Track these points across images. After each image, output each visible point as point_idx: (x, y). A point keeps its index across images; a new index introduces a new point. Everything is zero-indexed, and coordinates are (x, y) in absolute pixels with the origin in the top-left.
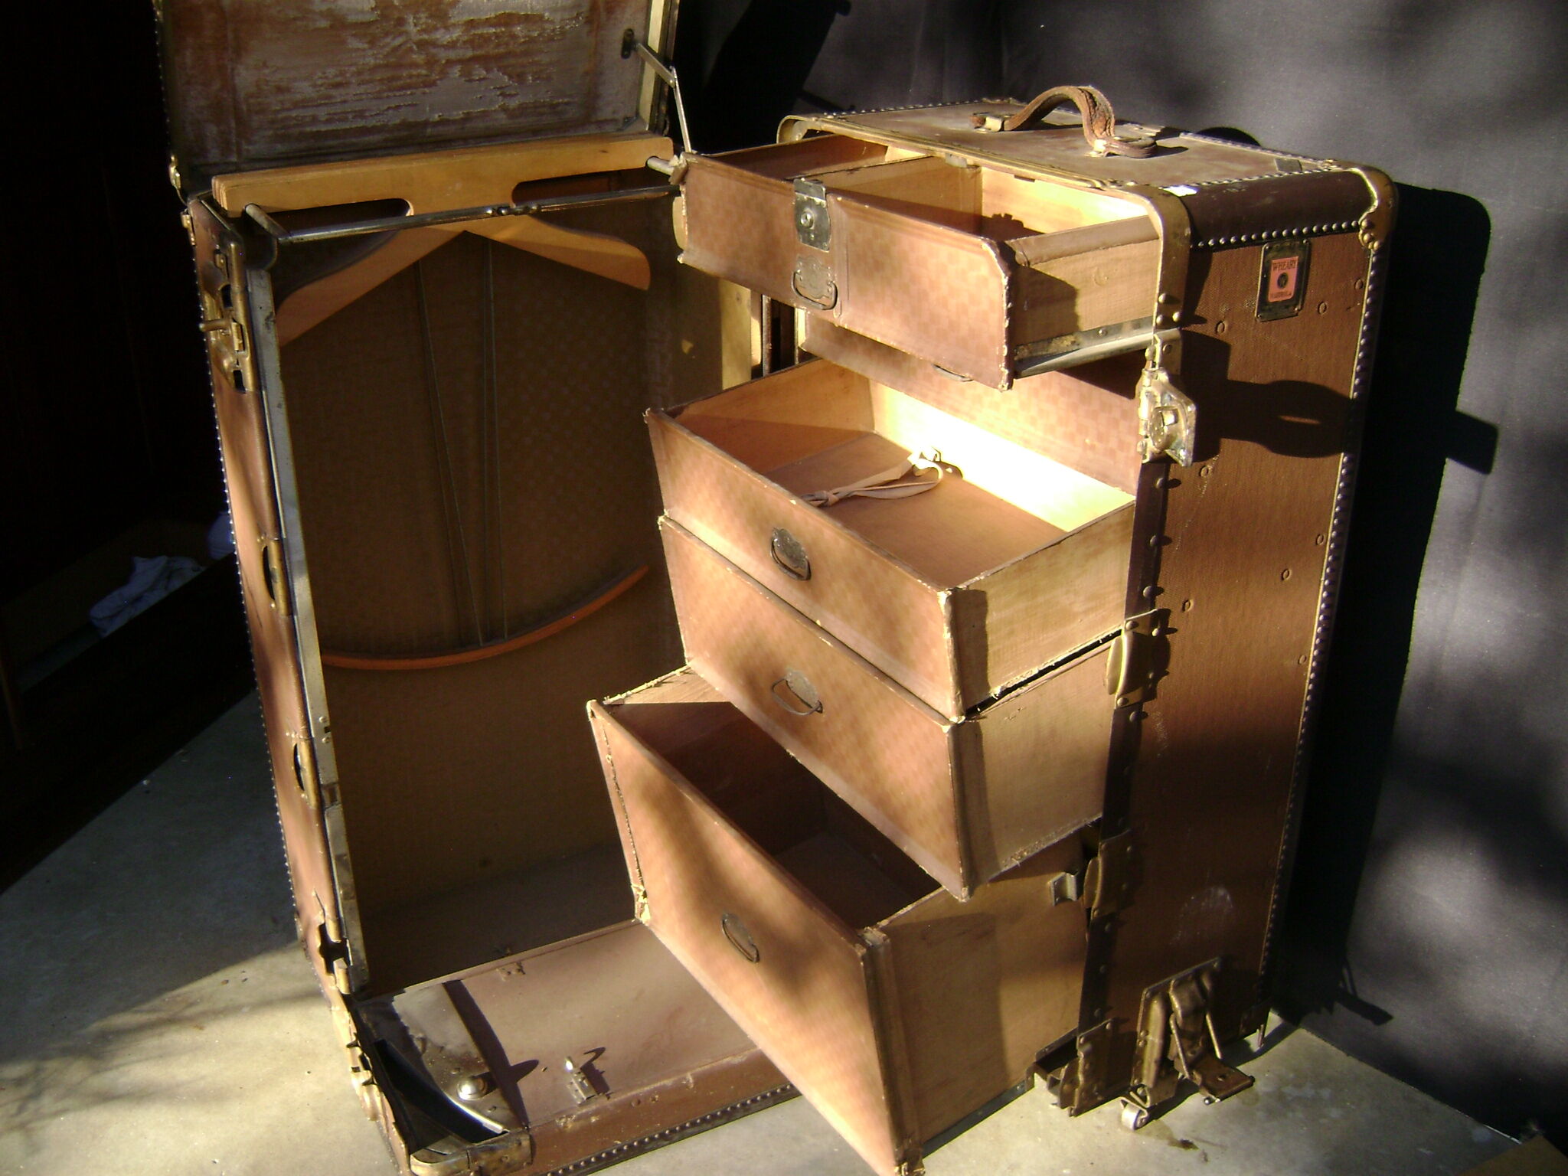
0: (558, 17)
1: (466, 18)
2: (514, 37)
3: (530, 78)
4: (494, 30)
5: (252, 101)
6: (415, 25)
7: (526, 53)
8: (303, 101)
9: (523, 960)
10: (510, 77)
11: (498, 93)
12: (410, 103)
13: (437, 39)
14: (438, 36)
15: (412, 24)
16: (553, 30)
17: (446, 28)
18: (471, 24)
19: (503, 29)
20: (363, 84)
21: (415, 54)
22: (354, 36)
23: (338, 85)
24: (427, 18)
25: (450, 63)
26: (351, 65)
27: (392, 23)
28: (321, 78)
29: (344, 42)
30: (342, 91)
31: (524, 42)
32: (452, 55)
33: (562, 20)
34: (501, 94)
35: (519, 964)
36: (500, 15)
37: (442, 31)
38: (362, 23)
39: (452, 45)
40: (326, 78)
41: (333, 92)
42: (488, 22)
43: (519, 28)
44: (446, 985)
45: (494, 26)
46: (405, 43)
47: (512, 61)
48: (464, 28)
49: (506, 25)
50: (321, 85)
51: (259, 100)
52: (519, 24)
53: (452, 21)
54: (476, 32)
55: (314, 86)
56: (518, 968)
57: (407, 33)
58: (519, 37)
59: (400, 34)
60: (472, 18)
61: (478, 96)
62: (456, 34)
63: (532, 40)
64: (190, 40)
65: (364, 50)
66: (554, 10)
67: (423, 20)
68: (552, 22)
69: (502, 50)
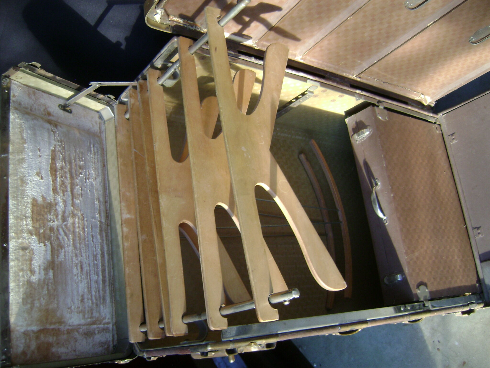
0: (54, 142)
1: (51, 192)
2: (62, 168)
3: (82, 163)
4: (58, 178)
5: (86, 316)
6: (54, 221)
7: (70, 163)
8: (88, 288)
9: (472, 226)
10: (81, 173)
11: (88, 181)
12: (91, 229)
13: (61, 210)
14: (60, 210)
15: (53, 223)
16: (60, 146)
17: (56, 204)
18: (55, 190)
19: (58, 173)
20: (81, 253)
21: (68, 223)
22: (58, 256)
23: (82, 268)
24: (50, 215)
25: (73, 204)
26: (72, 259)
27: (52, 234)
28: (78, 277)
29: (61, 263)
30: (84, 266)
31: (65, 162)
32: (70, 202)
33: (55, 140)
34: (88, 179)
35: (473, 229)
36: (51, 174)
37: (57, 207)
38: (52, 251)
39: (65, 202)
40: (78, 274)
41: (85, 270)
42: (54, 181)
43: (58, 165)
44: (482, 261)
45: (56, 177)
46: (62, 228)
47: (73, 171)
48: (56, 195)
49: (56, 171)
50: (81, 277)
51: (86, 312)
52: (56, 164)
53: (52, 200)
54: (59, 188)
55: (81, 281)
56: (477, 229)
57: (58, 227)
58: (62, 165)
59: (58, 230)
60: (51, 190)
61: (89, 192)
62: (59, 199)
63: (64, 158)
64: (54, 350)
65: (65, 252)
66: (50, 144)
67: (52, 217)
68: (55, 146)
69: (68, 176)
